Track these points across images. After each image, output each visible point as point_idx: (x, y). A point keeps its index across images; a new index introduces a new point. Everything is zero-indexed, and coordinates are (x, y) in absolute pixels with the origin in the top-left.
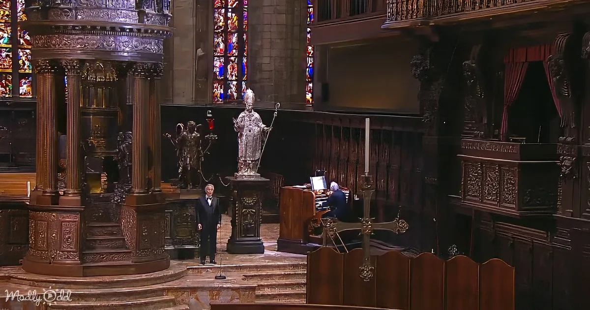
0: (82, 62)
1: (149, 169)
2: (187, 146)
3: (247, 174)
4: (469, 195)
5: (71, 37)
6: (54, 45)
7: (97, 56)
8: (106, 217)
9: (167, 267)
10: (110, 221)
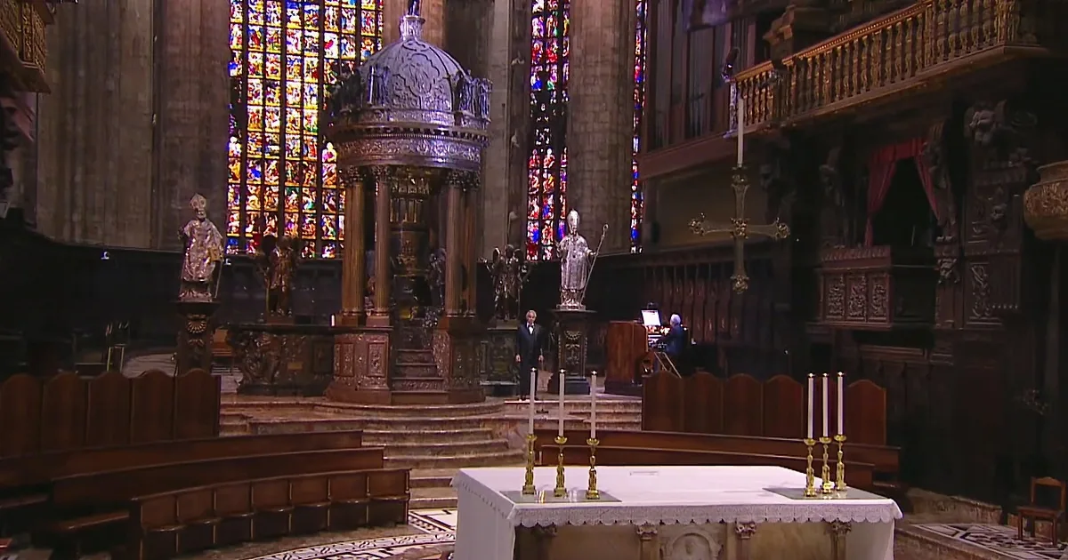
0: (393, 168)
1: (464, 289)
2: (505, 273)
3: (570, 305)
4: (830, 314)
5: (383, 141)
6: (364, 151)
7: (411, 162)
8: (416, 343)
9: (484, 400)
10: (421, 347)
